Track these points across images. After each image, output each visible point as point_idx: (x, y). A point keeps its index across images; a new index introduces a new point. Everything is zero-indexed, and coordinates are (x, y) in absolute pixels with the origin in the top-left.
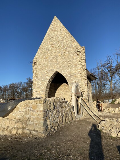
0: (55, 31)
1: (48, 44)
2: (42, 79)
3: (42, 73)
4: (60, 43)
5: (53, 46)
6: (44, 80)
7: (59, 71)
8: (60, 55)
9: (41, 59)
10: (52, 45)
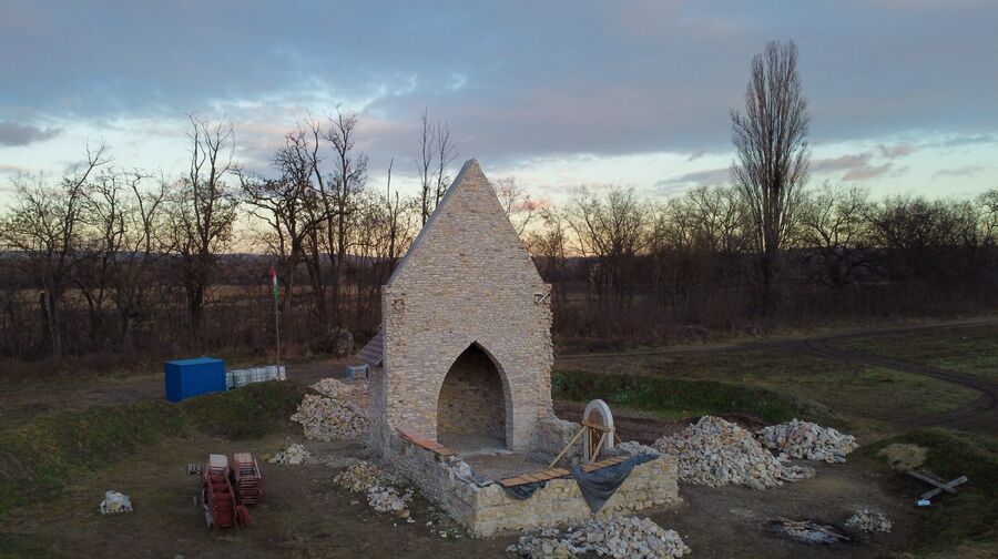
0: (473, 211)
1: (447, 248)
2: (427, 364)
3: (426, 343)
4: (491, 258)
5: (466, 258)
6: (434, 366)
7: (482, 342)
8: (488, 295)
9: (421, 295)
10: (461, 255)
